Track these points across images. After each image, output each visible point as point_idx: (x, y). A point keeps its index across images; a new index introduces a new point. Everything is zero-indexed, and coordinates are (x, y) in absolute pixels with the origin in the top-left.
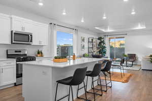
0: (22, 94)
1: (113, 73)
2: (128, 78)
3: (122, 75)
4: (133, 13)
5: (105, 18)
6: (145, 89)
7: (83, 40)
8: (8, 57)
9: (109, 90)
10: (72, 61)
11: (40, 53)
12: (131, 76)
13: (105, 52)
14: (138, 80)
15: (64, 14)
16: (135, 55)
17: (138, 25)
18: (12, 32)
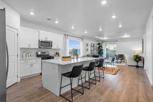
0: (41, 81)
1: (107, 68)
2: (117, 72)
3: (112, 69)
4: (120, 26)
5: (100, 30)
6: (128, 80)
7: (87, 45)
8: (37, 57)
9: (102, 80)
10: (75, 60)
11: (57, 54)
12: (119, 70)
13: (102, 53)
14: (124, 73)
15: (73, 28)
16: (123, 55)
17: (124, 34)
18: (39, 40)
